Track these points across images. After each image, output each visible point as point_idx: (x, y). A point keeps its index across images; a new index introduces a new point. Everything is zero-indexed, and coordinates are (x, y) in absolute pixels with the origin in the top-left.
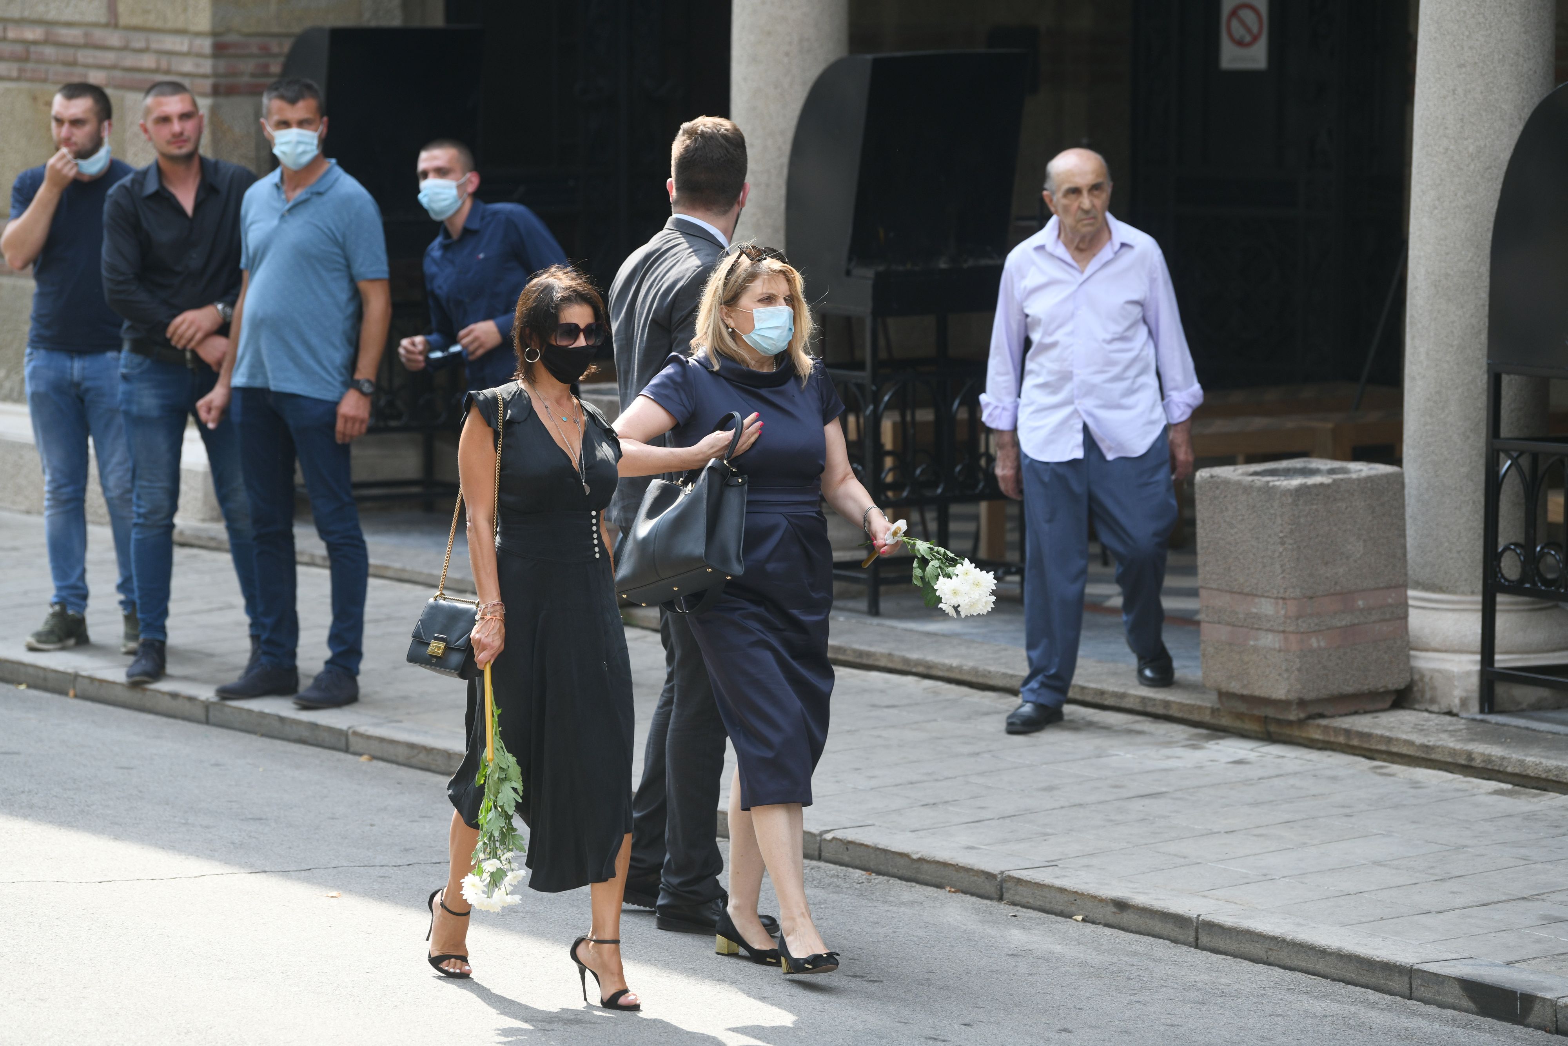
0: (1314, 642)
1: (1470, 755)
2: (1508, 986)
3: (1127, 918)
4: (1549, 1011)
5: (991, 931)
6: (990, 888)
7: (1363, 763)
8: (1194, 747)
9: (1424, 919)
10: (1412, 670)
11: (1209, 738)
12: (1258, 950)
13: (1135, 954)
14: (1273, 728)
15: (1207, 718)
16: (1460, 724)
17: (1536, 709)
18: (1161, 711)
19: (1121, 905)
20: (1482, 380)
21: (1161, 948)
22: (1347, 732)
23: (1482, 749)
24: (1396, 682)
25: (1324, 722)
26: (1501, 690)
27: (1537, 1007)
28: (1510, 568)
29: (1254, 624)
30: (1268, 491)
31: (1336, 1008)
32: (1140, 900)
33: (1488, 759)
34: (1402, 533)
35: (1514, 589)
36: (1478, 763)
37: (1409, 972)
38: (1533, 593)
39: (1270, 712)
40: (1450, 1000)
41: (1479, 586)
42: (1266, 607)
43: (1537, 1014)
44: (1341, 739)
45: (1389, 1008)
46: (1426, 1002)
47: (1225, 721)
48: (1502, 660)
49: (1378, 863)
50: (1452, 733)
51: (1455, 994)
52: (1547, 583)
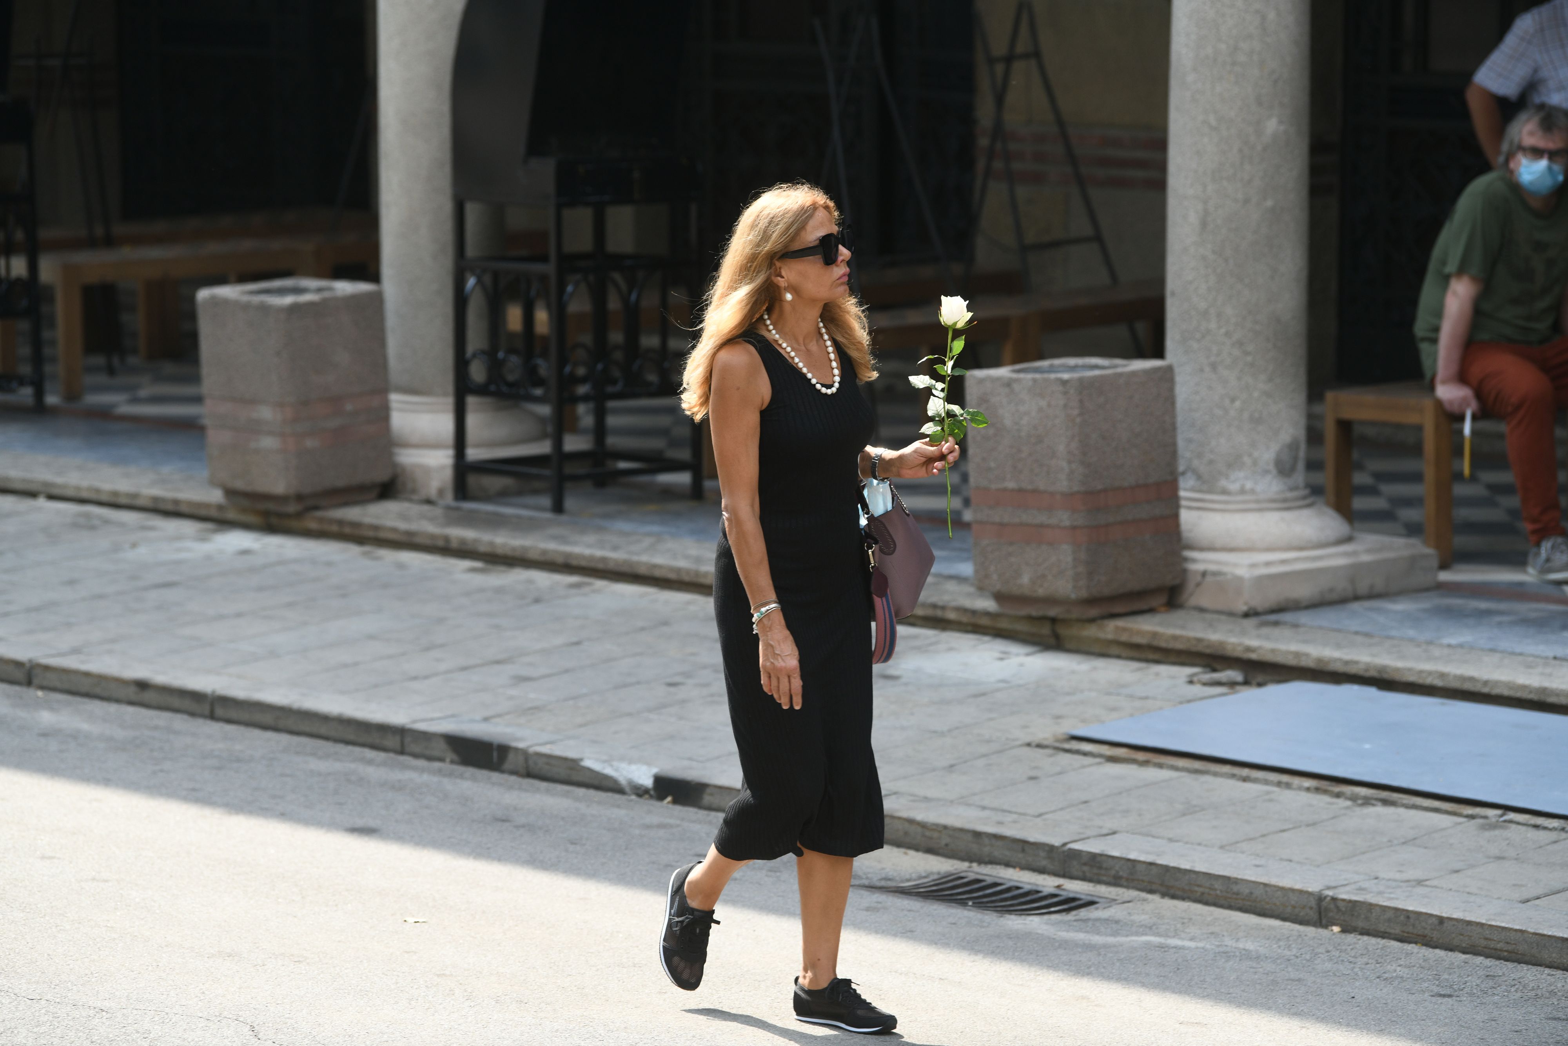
0: (309, 443)
1: (447, 539)
2: (486, 738)
3: (148, 696)
4: (521, 759)
5: (22, 713)
6: (19, 675)
7: (354, 550)
8: (203, 540)
9: (415, 685)
10: (395, 465)
11: (215, 531)
12: (268, 719)
13: (156, 728)
14: (274, 521)
15: (214, 513)
16: (438, 511)
17: (502, 496)
18: (170, 507)
19: (142, 685)
20: (447, 207)
21: (180, 722)
22: (341, 522)
23: (459, 533)
24: (381, 475)
25: (319, 514)
26: (473, 480)
27: (511, 756)
28: (478, 372)
29: (255, 428)
30: (264, 309)
31: (337, 766)
32: (160, 679)
33: (463, 541)
34: (382, 343)
35: (481, 391)
36: (454, 544)
37: (401, 732)
38: (498, 395)
39: (271, 506)
40: (436, 753)
41: (450, 388)
42: (266, 413)
43: (511, 761)
44: (335, 528)
45: (384, 764)
46: (416, 756)
47: (231, 515)
48: (473, 454)
49: (371, 637)
50: (431, 519)
51: (441, 747)
52: (511, 385)
